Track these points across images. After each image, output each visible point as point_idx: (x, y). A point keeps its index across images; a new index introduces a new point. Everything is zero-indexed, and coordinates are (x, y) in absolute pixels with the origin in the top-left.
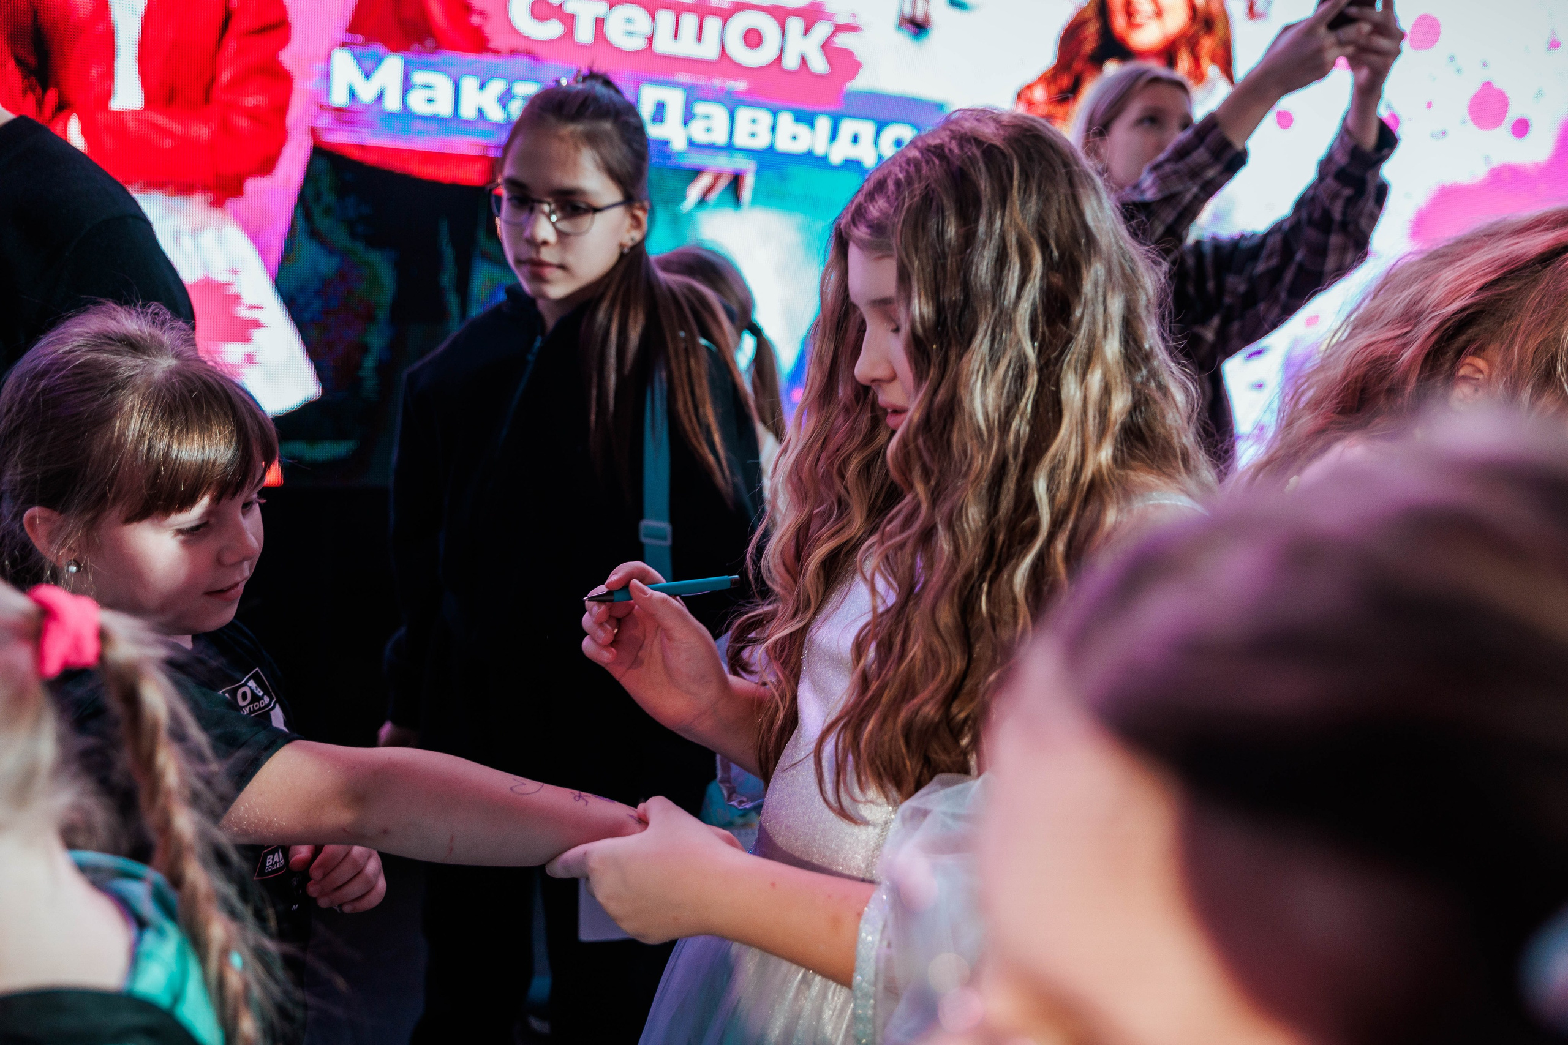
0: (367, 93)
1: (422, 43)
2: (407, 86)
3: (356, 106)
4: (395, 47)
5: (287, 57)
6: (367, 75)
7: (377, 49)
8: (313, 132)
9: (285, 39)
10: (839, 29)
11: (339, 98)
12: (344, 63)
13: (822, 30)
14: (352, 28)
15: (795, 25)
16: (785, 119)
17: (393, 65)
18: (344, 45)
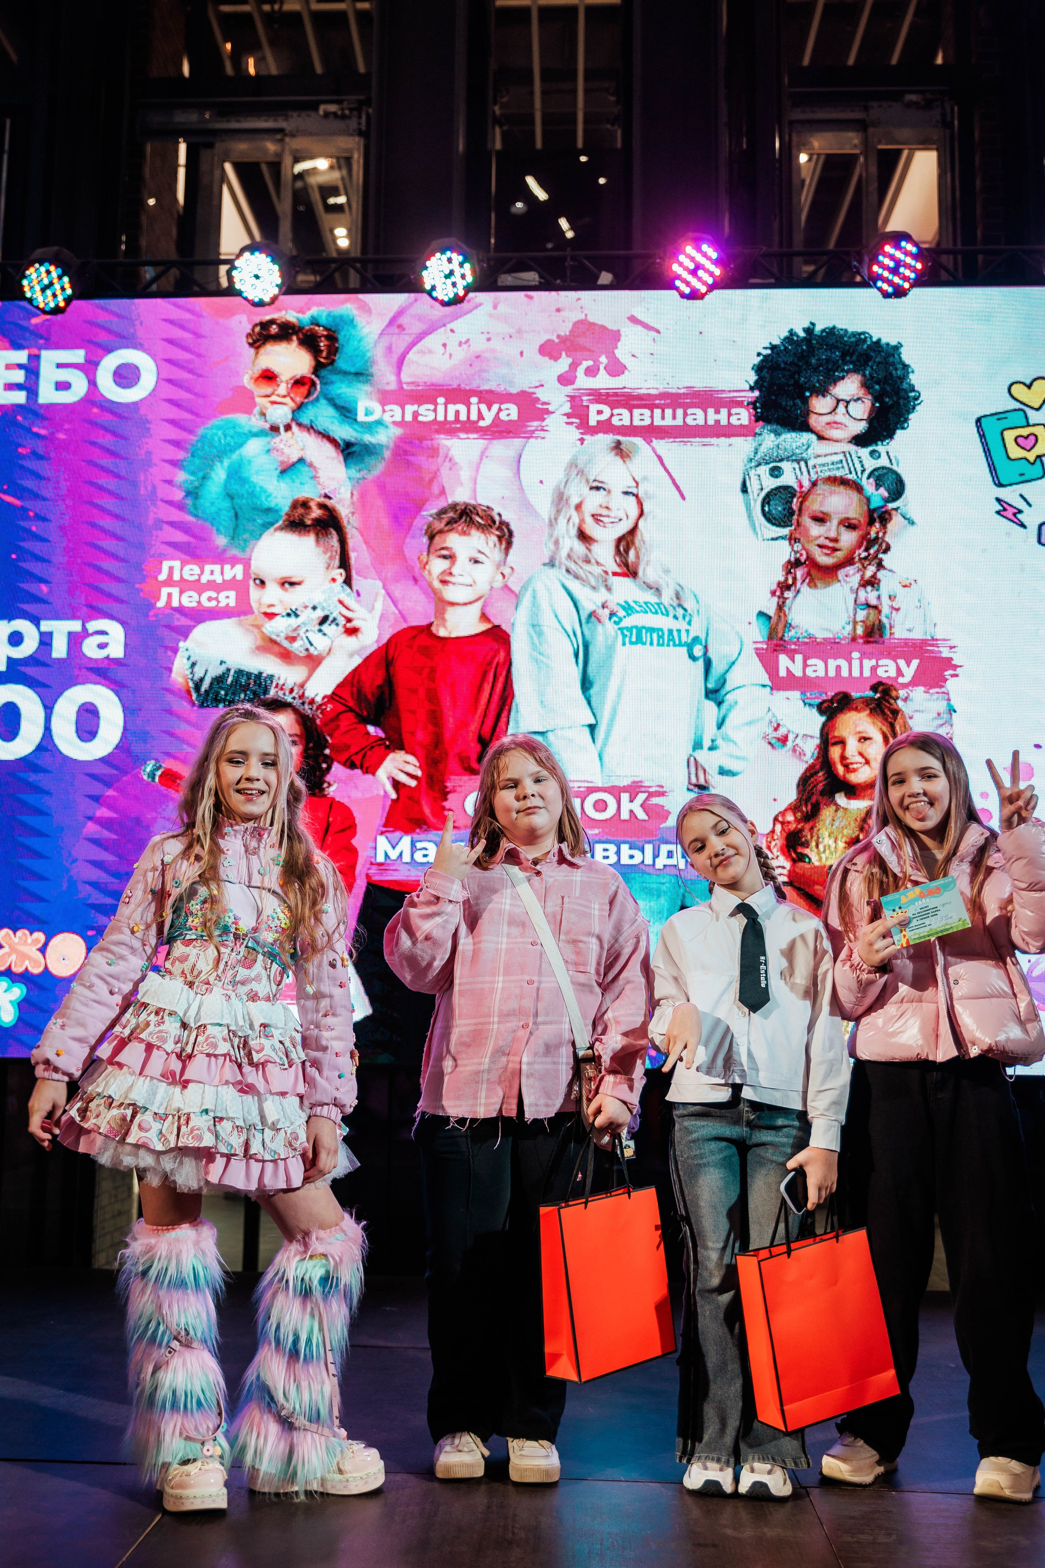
0: (394, 855)
1: (420, 828)
2: (413, 849)
3: (388, 861)
4: (407, 832)
5: (355, 842)
6: (394, 847)
7: (398, 834)
8: (367, 876)
9: (354, 834)
10: (651, 795)
11: (380, 858)
12: (382, 843)
13: (641, 797)
14: (385, 826)
15: (625, 797)
16: (625, 848)
17: (406, 841)
18: (382, 833)
